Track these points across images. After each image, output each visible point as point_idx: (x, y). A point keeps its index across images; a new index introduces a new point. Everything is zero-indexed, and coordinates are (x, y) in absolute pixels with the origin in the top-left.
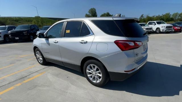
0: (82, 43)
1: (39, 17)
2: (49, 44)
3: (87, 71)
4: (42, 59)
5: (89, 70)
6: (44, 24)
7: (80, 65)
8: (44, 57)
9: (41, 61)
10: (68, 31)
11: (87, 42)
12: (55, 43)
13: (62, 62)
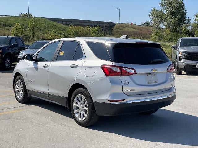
0: (72, 67)
1: (30, 16)
2: (37, 69)
3: (75, 104)
4: (22, 93)
5: (77, 104)
6: (37, 33)
7: (67, 97)
8: (27, 89)
9: (20, 97)
10: (62, 53)
11: (77, 66)
12: (44, 67)
13: (48, 95)
